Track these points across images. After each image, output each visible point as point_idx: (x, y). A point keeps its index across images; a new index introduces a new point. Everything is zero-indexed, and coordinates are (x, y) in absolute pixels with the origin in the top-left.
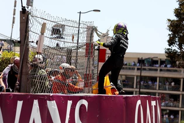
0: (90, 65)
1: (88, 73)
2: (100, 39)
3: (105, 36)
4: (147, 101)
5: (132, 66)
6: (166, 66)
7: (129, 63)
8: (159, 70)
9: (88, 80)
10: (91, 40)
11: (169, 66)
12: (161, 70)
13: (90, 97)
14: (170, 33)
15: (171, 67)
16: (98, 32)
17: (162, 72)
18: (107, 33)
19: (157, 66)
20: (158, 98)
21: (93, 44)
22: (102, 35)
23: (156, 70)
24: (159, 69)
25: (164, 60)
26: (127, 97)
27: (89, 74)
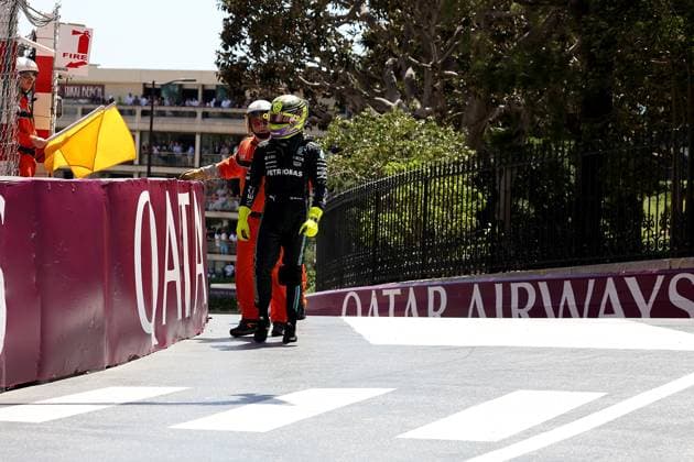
0: (9, 99)
1: (5, 122)
2: (36, 28)
3: (48, 22)
4: (167, 193)
5: (126, 105)
6: (218, 104)
7: (120, 99)
8: (199, 115)
9: (6, 141)
10: (10, 33)
11: (226, 103)
12: (205, 115)
13: (10, 185)
14: (227, 15)
15: (232, 106)
16: (29, 10)
17: (207, 120)
18: (56, 12)
19: (196, 103)
20: (196, 185)
21: (16, 43)
22: (41, 17)
23: (193, 115)
24: (199, 112)
25: (214, 88)
26: (112, 184)
27: (7, 125)
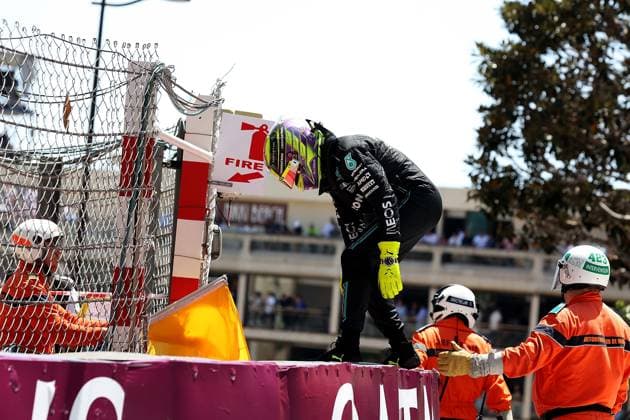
0: (137, 229)
1: (130, 265)
2: (184, 118)
3: (205, 107)
4: (382, 387)
5: (321, 236)
6: (468, 242)
7: (312, 227)
8: (437, 258)
9: (130, 296)
10: (144, 124)
11: (481, 240)
12: (447, 259)
13: (134, 368)
14: (489, 101)
15: (491, 245)
16: (176, 90)
17: (451, 268)
18: (217, 93)
19: (433, 238)
20: (428, 377)
21: (152, 140)
22: (194, 100)
23: (427, 257)
24: (438, 253)
25: (461, 215)
26: (294, 371)
27: (132, 270)
